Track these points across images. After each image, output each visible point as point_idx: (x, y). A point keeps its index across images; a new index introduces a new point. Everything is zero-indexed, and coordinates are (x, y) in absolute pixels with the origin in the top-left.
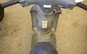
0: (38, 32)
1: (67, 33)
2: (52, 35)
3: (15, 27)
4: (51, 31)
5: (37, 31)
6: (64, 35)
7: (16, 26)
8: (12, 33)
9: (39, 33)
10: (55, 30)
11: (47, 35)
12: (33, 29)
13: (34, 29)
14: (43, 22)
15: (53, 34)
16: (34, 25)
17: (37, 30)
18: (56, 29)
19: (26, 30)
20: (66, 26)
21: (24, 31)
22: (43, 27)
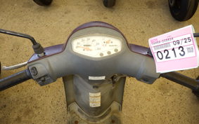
0: (81, 116)
1: (149, 108)
2: (113, 121)
3: (26, 102)
4: (110, 109)
5: (78, 113)
6: (142, 115)
7: (28, 100)
8: (19, 119)
9: (83, 117)
10: (120, 109)
11: (102, 121)
12: (68, 109)
13: (71, 109)
14: (91, 94)
15: (115, 117)
16: (71, 99)
17: (79, 110)
18: (121, 104)
19: (53, 108)
20: (144, 91)
21: (47, 110)
22: (92, 105)
